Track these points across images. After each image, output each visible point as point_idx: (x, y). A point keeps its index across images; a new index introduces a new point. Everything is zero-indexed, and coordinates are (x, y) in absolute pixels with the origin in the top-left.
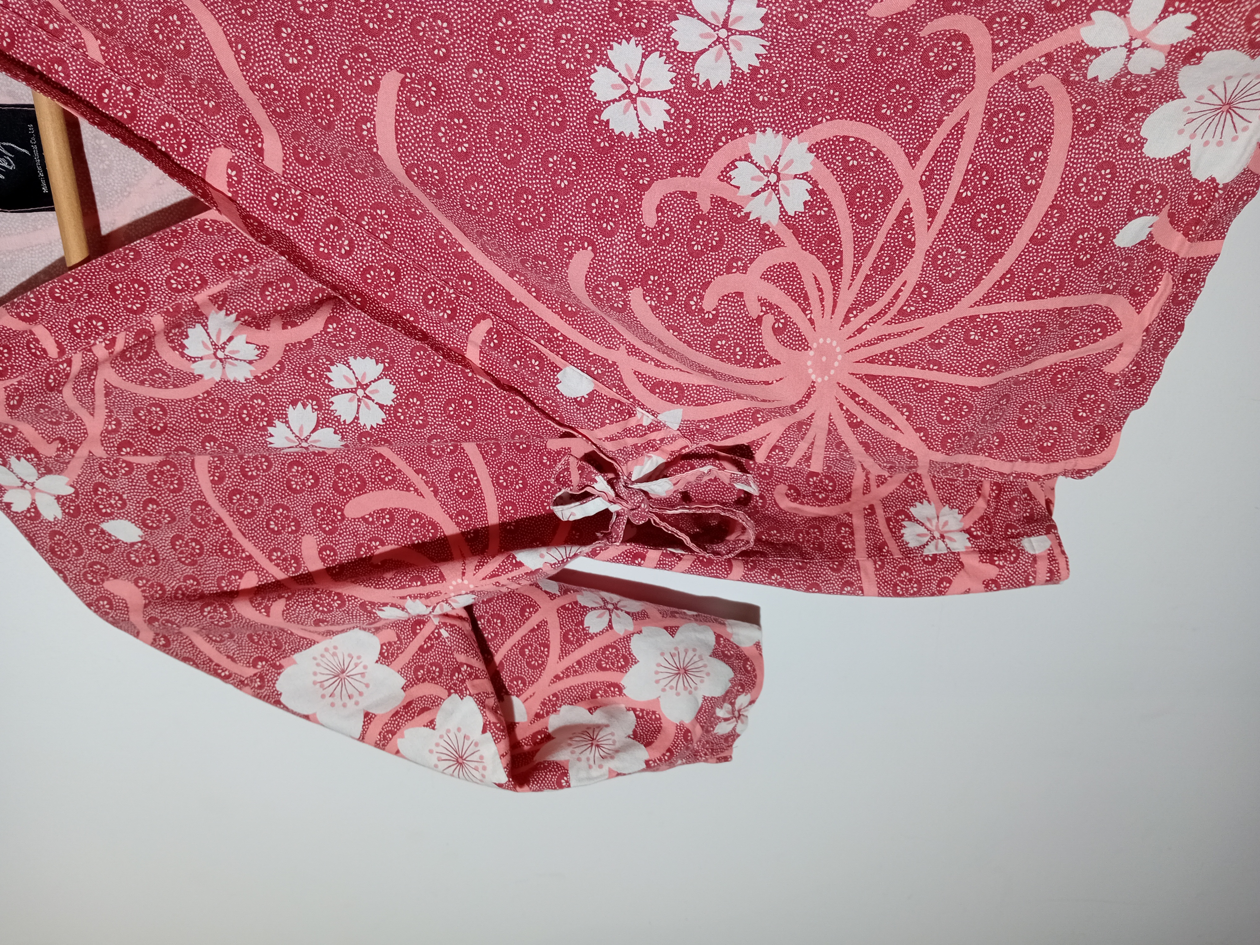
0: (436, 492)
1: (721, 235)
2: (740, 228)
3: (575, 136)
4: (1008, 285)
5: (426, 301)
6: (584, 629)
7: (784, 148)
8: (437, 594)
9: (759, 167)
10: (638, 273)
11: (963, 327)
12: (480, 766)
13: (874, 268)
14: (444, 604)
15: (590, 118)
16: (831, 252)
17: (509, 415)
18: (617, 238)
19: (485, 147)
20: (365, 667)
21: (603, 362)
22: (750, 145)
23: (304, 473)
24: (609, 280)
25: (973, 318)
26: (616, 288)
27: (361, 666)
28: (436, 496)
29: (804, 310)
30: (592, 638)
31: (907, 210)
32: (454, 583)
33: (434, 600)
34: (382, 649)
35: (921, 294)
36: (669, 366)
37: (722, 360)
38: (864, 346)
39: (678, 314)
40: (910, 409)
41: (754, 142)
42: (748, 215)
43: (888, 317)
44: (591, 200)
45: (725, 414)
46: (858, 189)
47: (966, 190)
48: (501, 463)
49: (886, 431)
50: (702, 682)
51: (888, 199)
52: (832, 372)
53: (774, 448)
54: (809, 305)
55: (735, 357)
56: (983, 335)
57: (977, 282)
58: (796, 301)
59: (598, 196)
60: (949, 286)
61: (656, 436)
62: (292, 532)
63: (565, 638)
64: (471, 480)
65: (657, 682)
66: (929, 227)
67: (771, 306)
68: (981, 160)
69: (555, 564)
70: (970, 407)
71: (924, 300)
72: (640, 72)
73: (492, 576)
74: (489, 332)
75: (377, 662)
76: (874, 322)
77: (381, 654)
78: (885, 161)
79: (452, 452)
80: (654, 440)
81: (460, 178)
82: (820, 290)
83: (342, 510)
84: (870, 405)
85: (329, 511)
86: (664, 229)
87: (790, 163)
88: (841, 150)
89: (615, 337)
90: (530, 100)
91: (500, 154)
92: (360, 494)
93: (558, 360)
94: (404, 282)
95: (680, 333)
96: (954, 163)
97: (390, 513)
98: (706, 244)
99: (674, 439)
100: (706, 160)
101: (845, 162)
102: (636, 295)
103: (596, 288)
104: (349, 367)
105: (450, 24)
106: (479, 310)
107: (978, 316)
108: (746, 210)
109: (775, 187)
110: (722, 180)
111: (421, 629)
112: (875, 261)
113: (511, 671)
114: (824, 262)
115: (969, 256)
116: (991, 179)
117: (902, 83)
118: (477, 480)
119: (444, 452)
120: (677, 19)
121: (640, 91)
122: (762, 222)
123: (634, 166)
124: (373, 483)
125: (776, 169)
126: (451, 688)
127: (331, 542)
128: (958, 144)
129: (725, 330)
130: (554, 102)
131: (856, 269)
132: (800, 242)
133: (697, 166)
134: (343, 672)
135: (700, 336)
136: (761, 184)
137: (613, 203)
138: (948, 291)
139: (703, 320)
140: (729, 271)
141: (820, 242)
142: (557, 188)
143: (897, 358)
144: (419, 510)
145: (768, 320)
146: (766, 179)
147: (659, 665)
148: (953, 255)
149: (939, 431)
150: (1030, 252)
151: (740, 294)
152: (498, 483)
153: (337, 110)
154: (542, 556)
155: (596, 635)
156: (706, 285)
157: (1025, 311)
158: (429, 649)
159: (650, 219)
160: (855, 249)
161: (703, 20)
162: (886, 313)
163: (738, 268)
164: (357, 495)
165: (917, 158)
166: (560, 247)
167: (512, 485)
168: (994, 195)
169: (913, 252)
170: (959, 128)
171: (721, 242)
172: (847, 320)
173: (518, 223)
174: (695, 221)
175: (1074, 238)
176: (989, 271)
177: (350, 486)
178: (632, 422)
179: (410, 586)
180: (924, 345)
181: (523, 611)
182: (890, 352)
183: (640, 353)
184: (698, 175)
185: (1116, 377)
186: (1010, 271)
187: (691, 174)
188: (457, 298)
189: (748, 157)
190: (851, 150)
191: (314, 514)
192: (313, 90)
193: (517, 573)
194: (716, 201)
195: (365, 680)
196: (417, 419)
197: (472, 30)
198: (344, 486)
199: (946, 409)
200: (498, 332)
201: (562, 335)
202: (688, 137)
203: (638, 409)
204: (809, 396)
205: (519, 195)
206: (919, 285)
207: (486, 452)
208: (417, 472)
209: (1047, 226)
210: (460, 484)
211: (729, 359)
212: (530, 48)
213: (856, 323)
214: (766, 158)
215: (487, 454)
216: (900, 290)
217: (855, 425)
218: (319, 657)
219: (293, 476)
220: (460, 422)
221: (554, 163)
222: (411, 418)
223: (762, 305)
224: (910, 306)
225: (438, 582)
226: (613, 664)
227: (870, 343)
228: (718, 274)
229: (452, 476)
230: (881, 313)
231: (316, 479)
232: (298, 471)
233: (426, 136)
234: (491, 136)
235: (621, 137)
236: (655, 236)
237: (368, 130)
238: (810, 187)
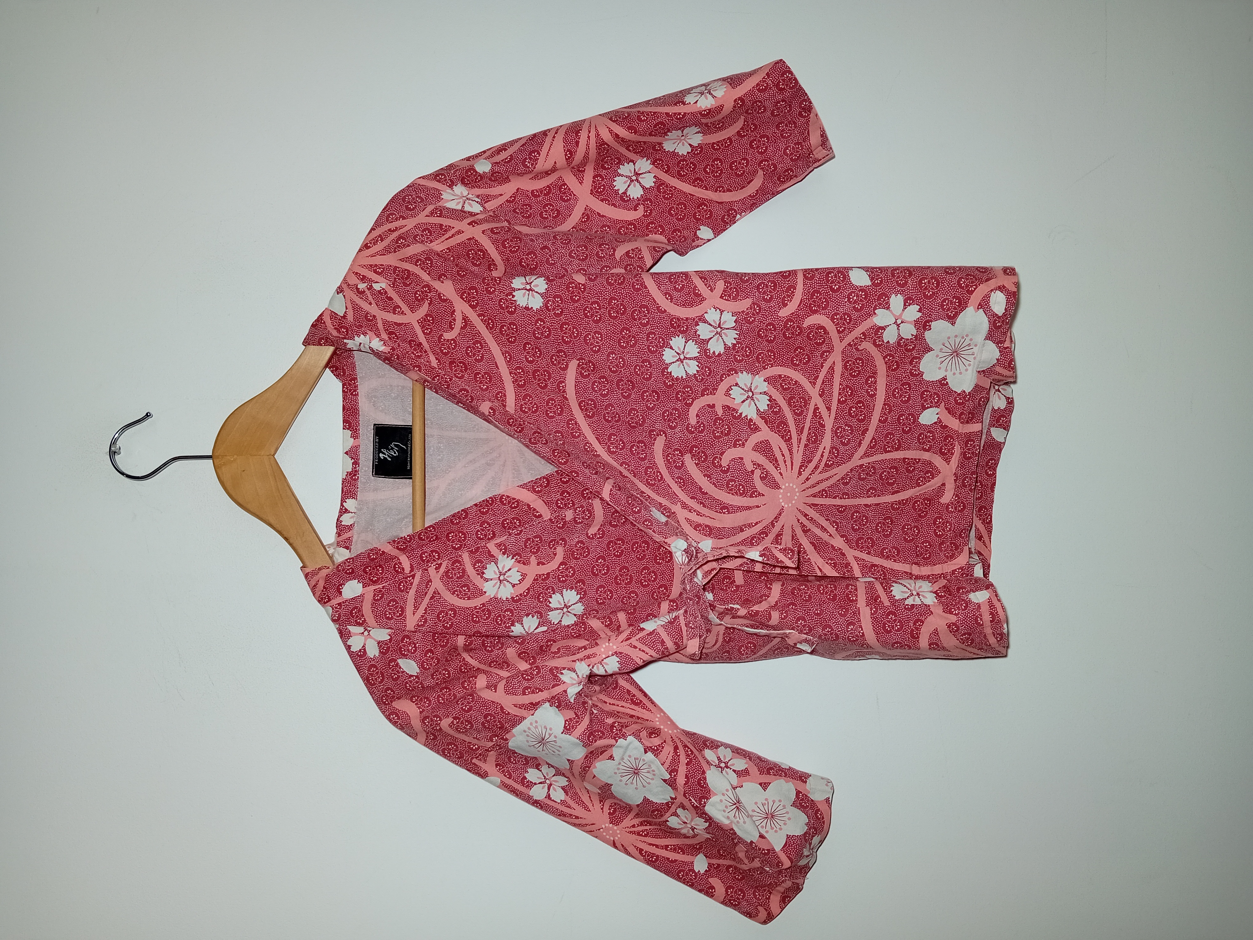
1: (729, 427)
2: (738, 422)
3: (656, 381)
4: (875, 445)
7: (752, 380)
9: (743, 389)
10: (688, 447)
11: (857, 472)
13: (808, 440)
15: (663, 372)
16: (785, 431)
18: (677, 430)
19: (616, 391)
22: (737, 378)
24: (674, 451)
25: (861, 466)
26: (677, 455)
29: (776, 468)
31: (816, 409)
35: (834, 453)
37: (733, 494)
38: (811, 487)
39: (709, 468)
40: (837, 524)
41: (739, 377)
42: (741, 414)
43: (820, 470)
44: (664, 412)
46: (791, 398)
47: (842, 398)
49: (825, 536)
51: (806, 403)
52: (793, 502)
54: (778, 465)
55: (739, 491)
57: (860, 444)
58: (771, 462)
59: (668, 410)
60: (847, 447)
66: (829, 416)
67: (759, 465)
68: (845, 383)
71: (836, 457)
72: (684, 349)
76: (814, 473)
78: (800, 385)
81: (603, 405)
82: (783, 455)
84: (815, 520)
86: (700, 425)
87: (756, 387)
88: (779, 381)
89: (675, 498)
90: (636, 367)
91: (622, 393)
95: (712, 478)
96: (833, 385)
98: (721, 433)
100: (717, 387)
101: (782, 386)
102: (687, 458)
103: (668, 456)
105: (601, 335)
107: (864, 465)
108: (740, 411)
109: (752, 398)
110: (726, 396)
112: (808, 436)
114: (782, 437)
115: (852, 430)
116: (853, 392)
117: (801, 348)
120: (699, 325)
121: (685, 357)
122: (749, 418)
123: (684, 393)
125: (751, 389)
128: (833, 376)
129: (734, 477)
130: (646, 366)
131: (799, 441)
132: (769, 427)
133: (713, 390)
135: (720, 479)
136: (745, 397)
137: (675, 414)
138: (847, 450)
140: (735, 446)
141: (778, 426)
142: (648, 408)
143: (828, 493)
145: (758, 473)
146: (747, 394)
148: (844, 430)
150: (880, 427)
151: (742, 459)
153: (549, 379)
156: (722, 454)
157: (885, 460)
159: (693, 421)
160: (796, 429)
161: (710, 324)
162: (819, 466)
163: (739, 445)
165: (815, 383)
166: (650, 435)
168: (856, 399)
169: (825, 430)
170: (832, 368)
171: (729, 432)
172: (800, 473)
173: (630, 424)
174: (715, 421)
175: (899, 419)
176: (864, 438)
180: (839, 484)
182: (826, 489)
183: (688, 507)
184: (714, 395)
185: (948, 504)
186: (874, 438)
187: (711, 394)
189: (737, 384)
190: (784, 381)
192: (539, 371)
194: (725, 408)
197: (611, 337)
202: (708, 376)
204: (780, 514)
205: (630, 411)
206: (832, 448)
209: (885, 414)
211: (737, 493)
212: (636, 343)
213: (805, 474)
214: (746, 385)
216: (823, 452)
221: (647, 396)
223: (754, 464)
224: (830, 461)
227: (813, 486)
228: (729, 448)
230: (816, 467)
233: (589, 387)
234: (618, 385)
235: (677, 379)
236: (696, 428)
237: (563, 387)
238: (769, 398)
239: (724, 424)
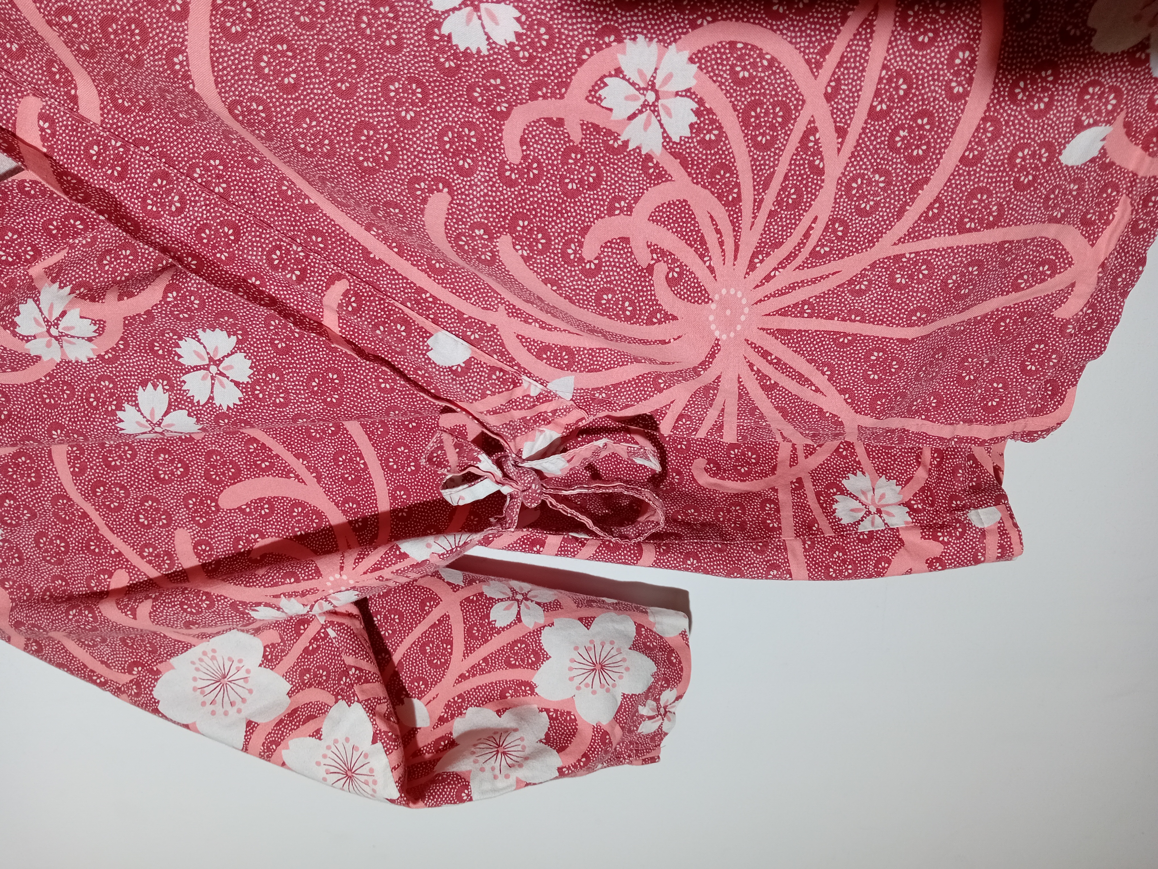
0: (319, 478)
1: (597, 170)
2: (619, 160)
3: (416, 56)
4: (936, 217)
5: (270, 261)
6: (489, 623)
7: (660, 58)
8: (314, 591)
9: (633, 84)
10: (505, 218)
11: (887, 269)
12: (370, 779)
13: (779, 202)
14: (323, 602)
15: (429, 33)
16: (726, 184)
17: (381, 390)
18: (477, 177)
19: (316, 77)
20: (248, 671)
21: (481, 325)
22: (620, 56)
23: (172, 461)
24: (472, 228)
25: (898, 258)
26: (481, 237)
27: (243, 671)
28: (319, 482)
29: (702, 257)
30: (499, 632)
31: (810, 130)
32: (331, 579)
33: (311, 598)
34: (265, 651)
35: (835, 231)
36: (556, 328)
37: (610, 317)
38: (774, 296)
39: (555, 265)
40: (831, 367)
41: (624, 53)
42: (626, 143)
43: (799, 261)
44: (443, 133)
45: (622, 380)
46: (753, 105)
47: (880, 103)
48: (390, 444)
49: (806, 394)
50: (621, 678)
51: (788, 118)
52: (739, 327)
53: (681, 417)
54: (707, 250)
55: (624, 313)
56: (911, 277)
57: (901, 213)
58: (691, 246)
59: (451, 128)
60: (868, 220)
61: (547, 407)
62: (164, 526)
63: (469, 633)
64: (358, 463)
65: (571, 679)
66: (839, 150)
67: (663, 253)
68: (897, 65)
69: (443, 554)
70: (900, 363)
71: (839, 238)
73: (374, 570)
74: (345, 294)
75: (260, 665)
76: (783, 268)
77: (265, 656)
78: (782, 70)
79: (334, 433)
80: (545, 412)
81: (289, 114)
82: (718, 231)
83: (216, 501)
84: (785, 364)
85: (202, 503)
86: (530, 164)
87: (669, 77)
88: (728, 59)
89: (491, 297)
90: (359, 15)
91: (333, 84)
92: (235, 483)
93: (428, 325)
94: (244, 241)
95: (559, 288)
96: (864, 70)
97: (269, 502)
98: (581, 181)
99: (567, 410)
100: (570, 77)
101: (734, 74)
102: (504, 244)
103: (458, 237)
104: (199, 341)
106: (332, 269)
107: (904, 255)
108: (623, 138)
109: (654, 108)
110: (591, 102)
111: (305, 629)
112: (779, 194)
113: (411, 671)
114: (720, 197)
115: (888, 183)
116: (910, 87)
118: (365, 464)
119: (325, 433)
122: (643, 152)
123: (487, 89)
124: (248, 470)
125: (653, 85)
126: (338, 694)
127: (206, 535)
128: (868, 46)
129: (611, 282)
130: (385, 16)
131: (758, 204)
132: (690, 174)
133: (560, 85)
134: (224, 677)
135: (582, 290)
136: (637, 105)
137: (469, 136)
138: (866, 226)
139: (584, 271)
140: (611, 212)
141: (712, 174)
142: (402, 121)
143: (813, 309)
144: (301, 498)
145: (660, 269)
146: (642, 98)
147: (573, 661)
148: (870, 182)
149: (866, 391)
150: (960, 175)
151: (626, 240)
152: (387, 466)
153: (144, 42)
154: (429, 546)
155: (503, 629)
156: (585, 231)
157: (958, 247)
158: (315, 651)
159: (513, 153)
160: (754, 180)
162: (796, 255)
163: (621, 209)
164: (232, 484)
165: (819, 65)
166: (412, 191)
167: (403, 468)
168: (914, 107)
169: (823, 181)
170: (868, 25)
171: (599, 178)
172: (752, 267)
173: (360, 164)
174: (566, 155)
175: (1013, 156)
176: (913, 200)
177: (223, 474)
178: (518, 393)
179: (283, 583)
180: (843, 292)
181: (423, 604)
182: (804, 302)
183: (522, 314)
184: (562, 97)
185: (1068, 322)
186: (937, 199)
187: (553, 95)
188: (307, 257)
189: (618, 72)
190: (740, 58)
191: (186, 506)
192: (115, 20)
193: (401, 565)
194: (588, 128)
195: (248, 686)
196: (278, 396)
198: (216, 474)
199: (872, 366)
200: (356, 294)
201: (431, 296)
202: (545, 49)
203: (524, 377)
204: (712, 355)
205: (358, 131)
206: (833, 220)
207: (372, 432)
208: (297, 456)
209: (980, 143)
210: (345, 468)
211: (617, 316)
213: (762, 270)
214: (641, 73)
215: (374, 435)
216: (811, 228)
217: (769, 388)
218: (197, 662)
219: (160, 465)
220: (326, 399)
221: (396, 91)
222: (270, 396)
223: (652, 252)
224: (823, 246)
225: (313, 578)
226: (523, 660)
227: (781, 293)
228: (599, 217)
229: (335, 460)
230: (791, 256)
231: (186, 467)
232: (165, 459)
233: (246, 67)
234: (321, 63)
235: (467, 54)
236: (521, 174)
237: (181, 63)
238: (695, 106)
239: (585, 163)
